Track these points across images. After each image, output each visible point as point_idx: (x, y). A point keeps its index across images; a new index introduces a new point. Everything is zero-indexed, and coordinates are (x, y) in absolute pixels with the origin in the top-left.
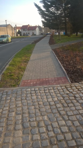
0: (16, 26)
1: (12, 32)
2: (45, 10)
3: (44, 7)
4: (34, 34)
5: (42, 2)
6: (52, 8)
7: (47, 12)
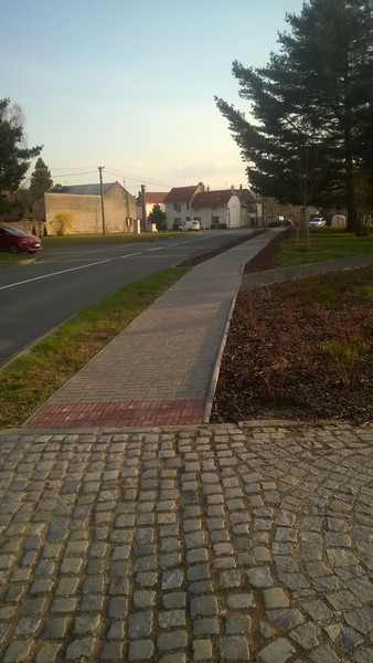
0: (143, 190)
1: (128, 214)
2: (262, 124)
3: (258, 113)
4: (217, 225)
5: (248, 92)
6: (293, 115)
7: (269, 133)
